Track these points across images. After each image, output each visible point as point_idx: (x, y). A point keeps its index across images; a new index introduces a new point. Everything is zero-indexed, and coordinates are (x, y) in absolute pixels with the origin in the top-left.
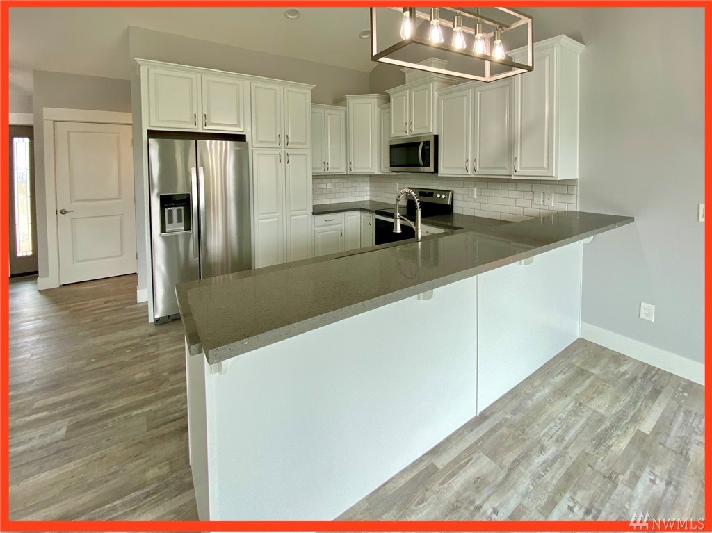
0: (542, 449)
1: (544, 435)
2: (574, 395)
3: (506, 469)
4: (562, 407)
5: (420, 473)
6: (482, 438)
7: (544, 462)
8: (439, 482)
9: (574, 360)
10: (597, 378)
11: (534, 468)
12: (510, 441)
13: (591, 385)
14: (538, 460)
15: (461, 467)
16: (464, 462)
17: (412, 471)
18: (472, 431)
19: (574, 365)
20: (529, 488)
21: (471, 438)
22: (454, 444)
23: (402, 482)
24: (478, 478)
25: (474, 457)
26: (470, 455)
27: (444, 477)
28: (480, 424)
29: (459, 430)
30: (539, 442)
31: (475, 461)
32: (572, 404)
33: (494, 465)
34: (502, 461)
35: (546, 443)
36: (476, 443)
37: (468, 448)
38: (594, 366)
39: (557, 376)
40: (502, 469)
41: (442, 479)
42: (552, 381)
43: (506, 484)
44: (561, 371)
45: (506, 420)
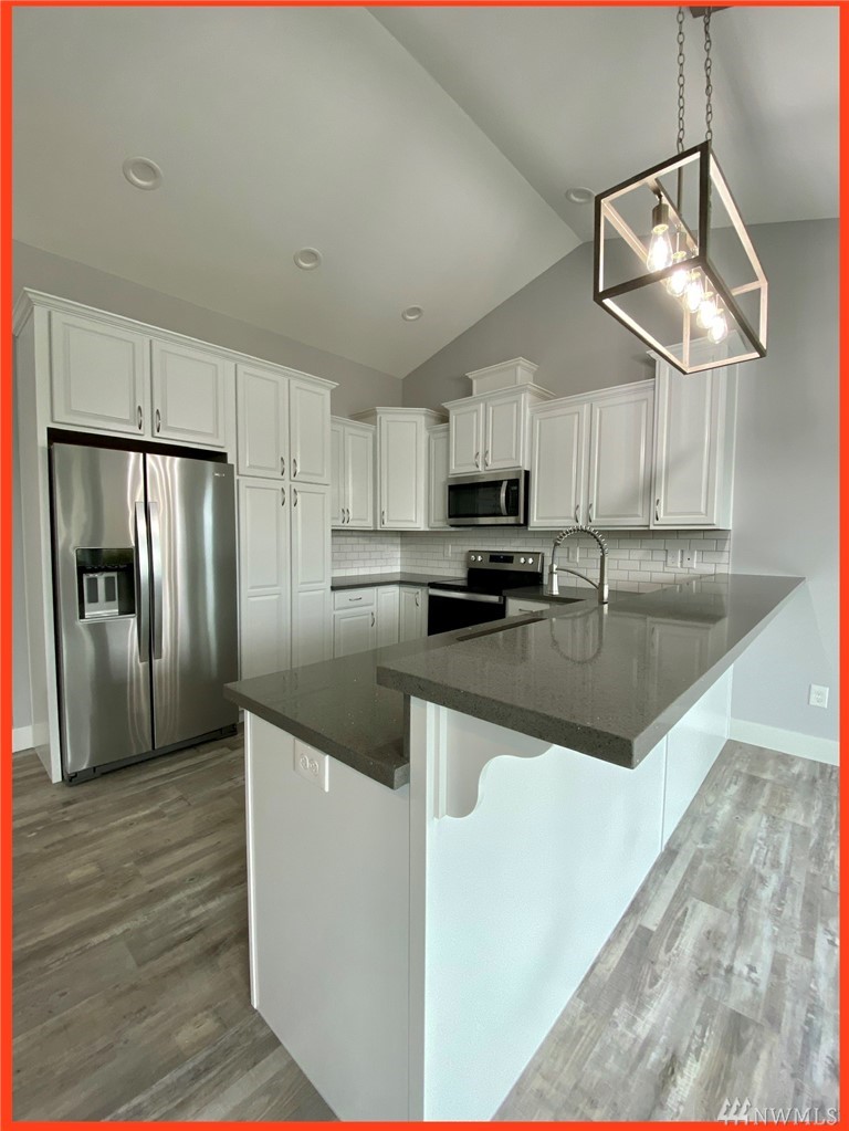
0: (763, 880)
1: (755, 862)
2: (760, 807)
3: (735, 913)
4: (755, 824)
5: (632, 942)
6: (684, 881)
7: (774, 895)
8: (663, 949)
9: (737, 766)
10: (774, 783)
11: (766, 904)
12: (721, 878)
13: (773, 794)
14: (766, 894)
15: (680, 923)
16: (679, 914)
17: (619, 942)
18: (667, 872)
19: (741, 773)
20: (774, 931)
21: (672, 882)
22: (653, 893)
23: (614, 960)
24: (709, 932)
25: (689, 904)
26: (682, 905)
27: (666, 940)
28: (672, 862)
29: (650, 874)
30: (754, 871)
31: (693, 910)
32: (765, 819)
33: (719, 911)
34: (725, 903)
35: (763, 871)
36: (681, 887)
37: (675, 896)
38: (764, 771)
39: (729, 786)
40: (731, 913)
41: (665, 944)
42: (726, 794)
43: (745, 932)
44: (730, 782)
45: (701, 851)
